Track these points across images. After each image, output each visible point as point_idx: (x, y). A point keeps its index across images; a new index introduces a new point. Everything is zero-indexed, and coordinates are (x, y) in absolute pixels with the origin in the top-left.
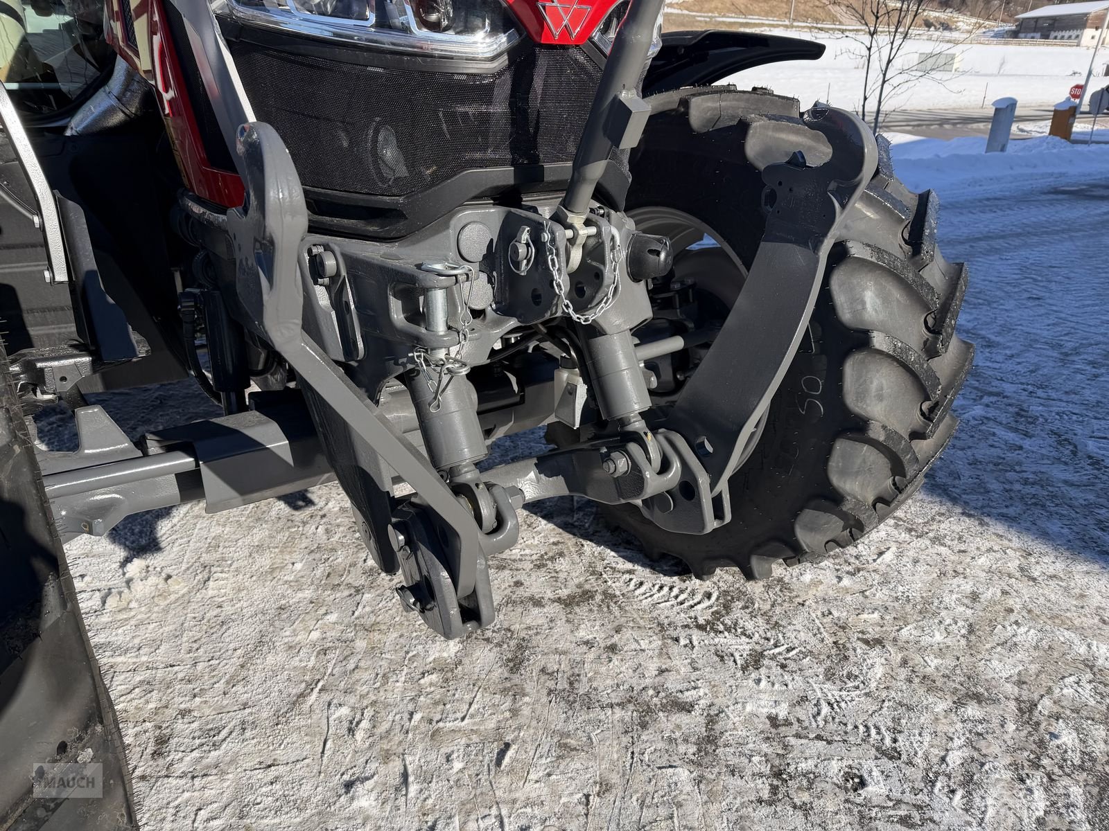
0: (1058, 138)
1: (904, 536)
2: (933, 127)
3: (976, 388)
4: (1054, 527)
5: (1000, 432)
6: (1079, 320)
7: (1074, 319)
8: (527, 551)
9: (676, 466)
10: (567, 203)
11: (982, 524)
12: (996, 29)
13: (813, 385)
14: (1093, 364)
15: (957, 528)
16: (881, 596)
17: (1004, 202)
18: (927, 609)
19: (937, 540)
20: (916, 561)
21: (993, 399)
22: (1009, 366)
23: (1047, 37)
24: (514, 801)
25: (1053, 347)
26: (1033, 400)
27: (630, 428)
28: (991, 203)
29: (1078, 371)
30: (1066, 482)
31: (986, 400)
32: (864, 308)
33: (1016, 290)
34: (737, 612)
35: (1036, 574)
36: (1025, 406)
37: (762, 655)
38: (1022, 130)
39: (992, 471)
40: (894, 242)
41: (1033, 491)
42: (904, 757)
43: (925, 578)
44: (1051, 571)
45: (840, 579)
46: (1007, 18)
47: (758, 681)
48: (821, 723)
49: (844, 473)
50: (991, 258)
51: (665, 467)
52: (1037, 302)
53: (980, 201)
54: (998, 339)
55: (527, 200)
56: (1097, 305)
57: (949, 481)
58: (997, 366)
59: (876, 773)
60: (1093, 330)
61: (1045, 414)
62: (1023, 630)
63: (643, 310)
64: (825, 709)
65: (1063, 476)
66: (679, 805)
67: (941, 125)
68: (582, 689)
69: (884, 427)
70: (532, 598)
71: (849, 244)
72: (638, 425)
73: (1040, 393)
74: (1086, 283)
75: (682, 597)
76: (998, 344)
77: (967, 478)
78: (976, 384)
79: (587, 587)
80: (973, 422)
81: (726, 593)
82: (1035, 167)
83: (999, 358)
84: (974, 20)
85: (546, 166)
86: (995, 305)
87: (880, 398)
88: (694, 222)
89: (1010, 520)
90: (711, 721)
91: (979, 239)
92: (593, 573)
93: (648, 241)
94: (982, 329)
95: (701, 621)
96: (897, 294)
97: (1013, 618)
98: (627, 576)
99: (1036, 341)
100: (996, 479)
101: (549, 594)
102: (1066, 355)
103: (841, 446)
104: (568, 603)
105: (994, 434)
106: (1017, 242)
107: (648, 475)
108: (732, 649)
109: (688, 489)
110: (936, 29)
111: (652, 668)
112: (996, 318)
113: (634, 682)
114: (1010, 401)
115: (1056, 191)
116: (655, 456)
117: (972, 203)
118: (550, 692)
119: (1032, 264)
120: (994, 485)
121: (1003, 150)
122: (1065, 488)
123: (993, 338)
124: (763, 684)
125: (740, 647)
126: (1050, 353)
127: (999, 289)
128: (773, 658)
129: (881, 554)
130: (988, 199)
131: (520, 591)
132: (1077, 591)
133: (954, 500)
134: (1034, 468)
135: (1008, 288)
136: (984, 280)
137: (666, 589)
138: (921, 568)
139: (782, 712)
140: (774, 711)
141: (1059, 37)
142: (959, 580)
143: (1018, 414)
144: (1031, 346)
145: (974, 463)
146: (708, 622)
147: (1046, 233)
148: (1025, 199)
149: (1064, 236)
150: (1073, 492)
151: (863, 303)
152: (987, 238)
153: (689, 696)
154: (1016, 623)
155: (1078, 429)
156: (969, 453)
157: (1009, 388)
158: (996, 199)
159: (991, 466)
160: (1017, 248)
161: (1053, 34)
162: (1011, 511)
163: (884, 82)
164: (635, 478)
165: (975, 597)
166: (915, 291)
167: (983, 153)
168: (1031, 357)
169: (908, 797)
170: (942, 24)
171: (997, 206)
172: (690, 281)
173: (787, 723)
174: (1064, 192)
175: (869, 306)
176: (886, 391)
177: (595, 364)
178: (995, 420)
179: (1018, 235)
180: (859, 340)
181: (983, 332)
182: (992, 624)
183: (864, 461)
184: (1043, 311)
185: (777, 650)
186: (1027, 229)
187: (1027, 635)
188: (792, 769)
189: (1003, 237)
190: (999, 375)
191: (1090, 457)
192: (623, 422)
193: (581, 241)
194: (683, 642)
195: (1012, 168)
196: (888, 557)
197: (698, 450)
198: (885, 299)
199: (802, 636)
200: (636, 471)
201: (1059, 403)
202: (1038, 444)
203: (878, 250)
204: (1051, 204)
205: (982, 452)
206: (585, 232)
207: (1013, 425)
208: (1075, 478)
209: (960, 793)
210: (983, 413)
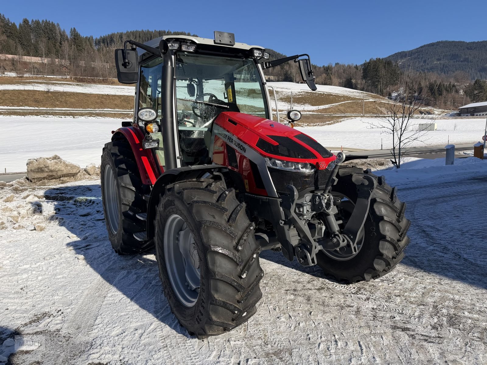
0: (477, 158)
1: (406, 276)
2: (427, 154)
3: (432, 242)
4: (450, 274)
5: (438, 253)
6: (471, 223)
7: (469, 222)
8: (305, 280)
9: (346, 241)
10: (324, 192)
11: (429, 273)
12: (451, 113)
13: (373, 229)
14: (472, 235)
15: (422, 275)
16: (400, 287)
17: (452, 184)
18: (412, 290)
19: (416, 277)
20: (409, 281)
21: (437, 245)
22: (444, 236)
23: (473, 115)
24: (316, 320)
25: (459, 231)
26: (450, 245)
27: (336, 233)
28: (446, 184)
29: (467, 237)
30: (455, 264)
31: (435, 245)
32: (382, 212)
33: (451, 214)
34: (362, 290)
35: (442, 283)
36: (447, 247)
37: (369, 298)
38: (465, 154)
39: (434, 262)
40: (387, 198)
41: (445, 266)
42: (404, 314)
43: (412, 284)
44: (447, 282)
45: (389, 284)
46: (454, 108)
47: (369, 302)
48: (385, 309)
49: (383, 249)
50: (443, 204)
51: (344, 241)
52: (457, 218)
53: (443, 184)
54: (441, 229)
55: (315, 192)
56: (478, 218)
57: (421, 264)
58: (440, 236)
59: (397, 316)
60: (475, 225)
61: (453, 249)
62: (437, 293)
63: (336, 211)
64: (385, 307)
65: (454, 263)
66: (352, 320)
67: (431, 153)
68: (326, 304)
69: (390, 237)
70: (309, 289)
71: (376, 199)
72: (337, 233)
73: (452, 243)
74: (477, 211)
75: (347, 288)
76: (441, 230)
77: (426, 263)
78: (432, 241)
79: (322, 287)
80: (429, 251)
81: (359, 288)
82: (466, 170)
83: (441, 234)
84: (440, 110)
85: (320, 187)
86: (442, 219)
87: (388, 231)
88: (343, 195)
89: (437, 273)
90: (358, 309)
91: (440, 198)
92: (323, 284)
93: (336, 198)
94: (436, 226)
95: (353, 292)
96: (389, 209)
97: (434, 291)
98: (333, 285)
99: (454, 229)
100: (435, 264)
101: (313, 288)
102: (464, 233)
103: (381, 242)
104: (318, 289)
105: (436, 254)
106: (454, 198)
107: (341, 242)
108: (362, 297)
109: (348, 245)
110: (425, 114)
111: (343, 300)
112: (442, 223)
113: (338, 303)
114: (442, 245)
115: (474, 179)
116: (342, 239)
117: (440, 184)
118: (318, 304)
119: (458, 205)
120: (434, 265)
121: (452, 163)
122: (455, 266)
123: (439, 228)
124: (370, 303)
125: (364, 297)
126: (458, 232)
127: (445, 214)
128: (372, 298)
129: (400, 280)
130: (446, 183)
131: (305, 288)
132: (453, 286)
133: (422, 269)
134: (446, 261)
135: (448, 214)
136: (439, 211)
137: (343, 287)
138: (411, 283)
139: (375, 307)
140: (373, 307)
141: (478, 115)
142: (421, 285)
143: (444, 248)
144: (452, 231)
145: (429, 260)
146: (355, 293)
147: (466, 195)
148: (460, 182)
149: (473, 195)
150: (457, 267)
151: (382, 211)
152: (443, 197)
153: (352, 305)
154: (435, 292)
155: (462, 252)
156: (427, 258)
157: (442, 242)
158: (449, 183)
159: (434, 261)
160: (453, 200)
161: (476, 114)
162: (438, 271)
163: (400, 142)
164: (338, 243)
165: (425, 288)
166: (393, 209)
167: (445, 165)
168: (452, 234)
169: (405, 319)
170: (427, 112)
171: (449, 185)
172: (342, 208)
173: (376, 309)
174: (477, 179)
175: (383, 211)
176: (389, 230)
177: (328, 221)
178: (436, 250)
179: (455, 196)
180: (381, 218)
181: (437, 227)
182: (429, 293)
183: (387, 246)
184: (458, 220)
185: (373, 297)
186: (459, 193)
187: (438, 294)
188: (378, 316)
189: (449, 197)
190: (440, 239)
191: (464, 259)
192: (334, 232)
193: (327, 198)
194: (349, 296)
195: (456, 171)
196: (402, 280)
197: (350, 237)
198: (386, 210)
199: (379, 295)
200: (338, 241)
201: (458, 246)
202: (449, 256)
203: (382, 200)
204: (471, 184)
205: (431, 257)
206: (327, 197)
207: (442, 251)
208: (459, 263)
209: (417, 319)
210: (433, 248)
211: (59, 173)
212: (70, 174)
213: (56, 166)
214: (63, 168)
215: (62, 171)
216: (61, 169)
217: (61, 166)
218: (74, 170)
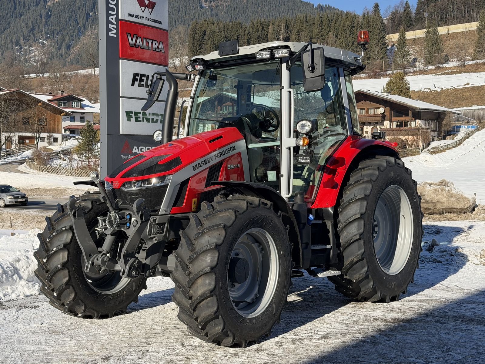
211: (439, 206)
212: (455, 209)
213: (434, 196)
214: (444, 200)
215: (441, 203)
216: (441, 201)
217: (443, 195)
218: (460, 203)
